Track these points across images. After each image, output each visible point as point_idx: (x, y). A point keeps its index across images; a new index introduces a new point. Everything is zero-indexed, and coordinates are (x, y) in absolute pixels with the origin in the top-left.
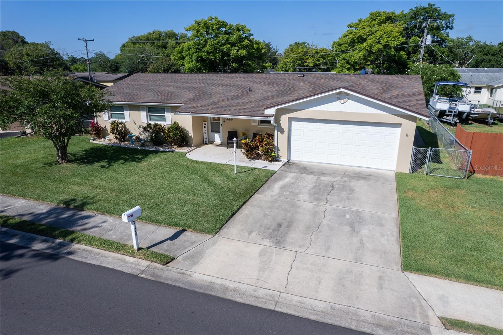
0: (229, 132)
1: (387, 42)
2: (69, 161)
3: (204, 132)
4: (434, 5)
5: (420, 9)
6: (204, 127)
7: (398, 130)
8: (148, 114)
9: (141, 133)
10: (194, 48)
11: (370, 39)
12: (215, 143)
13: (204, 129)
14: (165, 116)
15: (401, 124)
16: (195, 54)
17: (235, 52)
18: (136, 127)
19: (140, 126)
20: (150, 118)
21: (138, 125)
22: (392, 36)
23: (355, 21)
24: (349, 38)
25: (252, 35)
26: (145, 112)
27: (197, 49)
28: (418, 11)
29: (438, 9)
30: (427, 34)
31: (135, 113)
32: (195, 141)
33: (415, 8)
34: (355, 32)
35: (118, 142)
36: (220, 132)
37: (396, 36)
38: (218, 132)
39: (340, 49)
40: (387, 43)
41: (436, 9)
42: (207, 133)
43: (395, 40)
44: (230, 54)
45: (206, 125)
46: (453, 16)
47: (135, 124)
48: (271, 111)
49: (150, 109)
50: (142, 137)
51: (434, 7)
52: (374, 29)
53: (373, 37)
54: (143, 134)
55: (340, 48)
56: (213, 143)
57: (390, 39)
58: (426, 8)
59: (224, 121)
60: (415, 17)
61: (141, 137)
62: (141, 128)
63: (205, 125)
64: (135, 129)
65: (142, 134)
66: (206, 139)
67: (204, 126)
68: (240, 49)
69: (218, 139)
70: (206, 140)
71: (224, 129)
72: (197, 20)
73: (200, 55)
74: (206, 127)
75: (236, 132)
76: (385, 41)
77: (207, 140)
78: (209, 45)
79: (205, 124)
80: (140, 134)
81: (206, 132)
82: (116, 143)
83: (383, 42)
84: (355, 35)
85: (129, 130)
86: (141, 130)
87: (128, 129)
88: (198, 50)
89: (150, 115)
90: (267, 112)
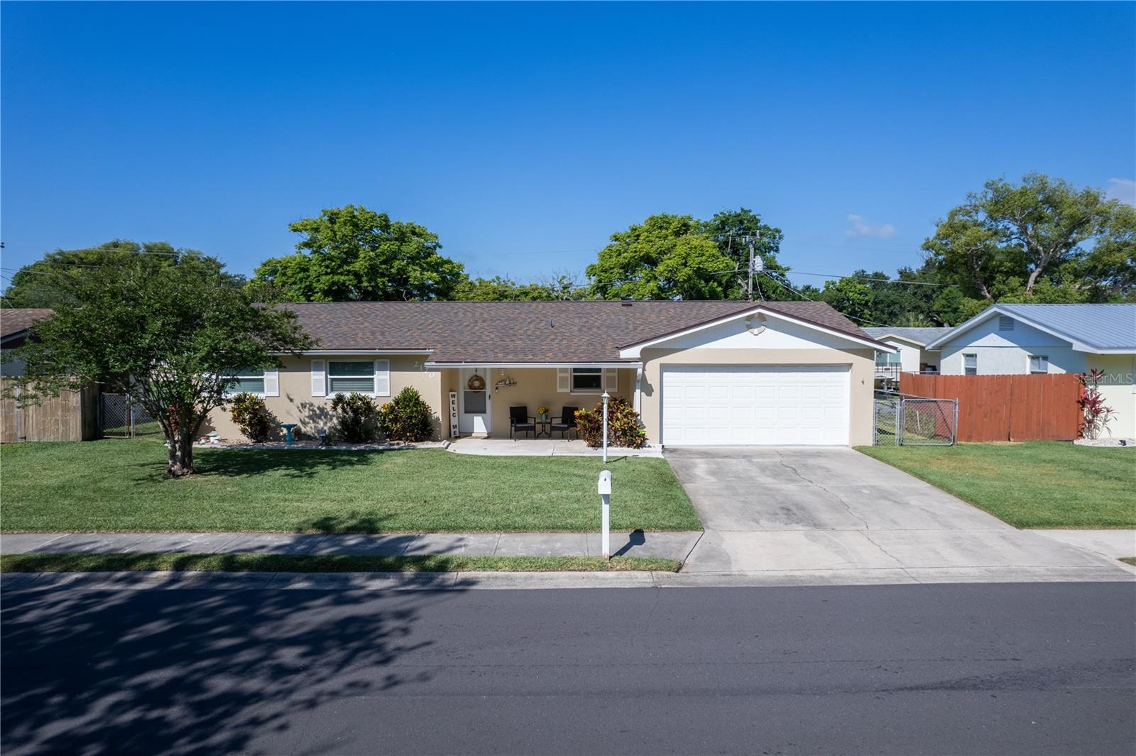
0: (511, 408)
1: (700, 263)
2: (198, 471)
3: (452, 412)
4: (750, 211)
5: (730, 215)
6: (451, 402)
7: (845, 377)
8: (329, 377)
9: (307, 420)
10: (320, 265)
11: (669, 259)
12: (473, 435)
13: (452, 406)
14: (372, 379)
15: (851, 364)
16: (324, 278)
17: (418, 274)
18: (293, 408)
19: (304, 406)
20: (331, 386)
21: (298, 401)
22: (707, 254)
23: (624, 229)
24: (624, 258)
25: (440, 247)
26: (324, 372)
27: (327, 267)
28: (728, 219)
29: (757, 217)
30: (755, 256)
31: (294, 378)
32: (443, 431)
33: (721, 213)
34: (635, 248)
35: (250, 442)
36: (485, 412)
37: (713, 255)
38: (482, 411)
39: (607, 277)
40: (701, 266)
41: (755, 218)
42: (457, 415)
43: (713, 260)
44: (409, 277)
45: (455, 399)
46: (778, 231)
47: (291, 400)
48: (634, 352)
49: (337, 366)
50: (308, 429)
51: (751, 214)
52: (667, 243)
53: (673, 255)
54: (311, 421)
55: (606, 275)
56: (471, 435)
57: (704, 258)
58: (740, 215)
59: (497, 388)
60: (724, 228)
61: (303, 430)
62: (307, 410)
63: (453, 399)
64: (288, 413)
65: (309, 423)
66: (455, 427)
67: (451, 399)
68: (423, 269)
69: (479, 425)
70: (455, 430)
71: (499, 404)
72: (329, 209)
73: (336, 278)
74: (456, 402)
75: (525, 408)
76: (696, 262)
77: (457, 430)
78: (365, 258)
79: (453, 396)
80: (304, 423)
81: (456, 412)
82: (247, 445)
83: (694, 262)
84: (636, 252)
85: (274, 414)
86: (307, 414)
87: (270, 414)
88: (329, 270)
89: (332, 380)
90: (624, 354)
